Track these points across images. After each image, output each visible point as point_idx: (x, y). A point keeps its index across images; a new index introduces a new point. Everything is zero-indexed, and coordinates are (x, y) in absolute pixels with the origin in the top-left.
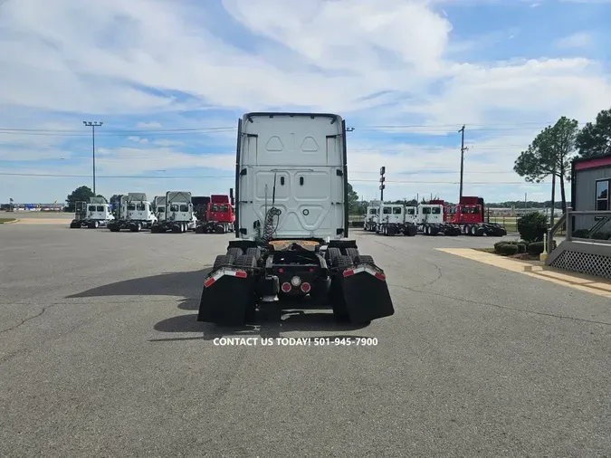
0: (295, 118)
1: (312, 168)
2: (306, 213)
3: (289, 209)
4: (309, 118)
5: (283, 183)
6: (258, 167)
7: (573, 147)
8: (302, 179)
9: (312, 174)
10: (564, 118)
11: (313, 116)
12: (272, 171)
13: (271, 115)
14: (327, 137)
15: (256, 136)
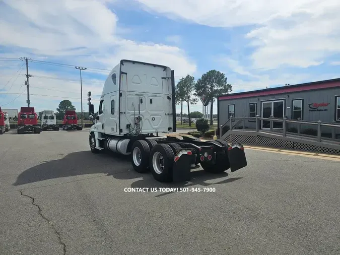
0: (146, 66)
1: (156, 95)
2: (153, 119)
3: (146, 117)
4: (153, 67)
5: (141, 102)
6: (129, 93)
7: (193, 89)
8: (151, 100)
9: (156, 98)
10: (189, 75)
11: (155, 66)
12: (136, 95)
13: (134, 62)
14: (162, 78)
15: (126, 74)
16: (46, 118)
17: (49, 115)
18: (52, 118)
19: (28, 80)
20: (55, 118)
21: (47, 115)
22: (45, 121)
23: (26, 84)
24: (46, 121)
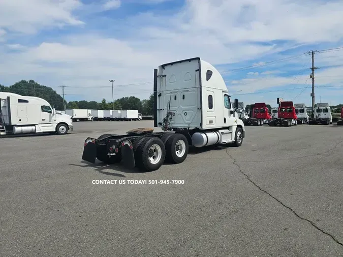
0: (182, 64)
1: (188, 89)
2: (186, 114)
3: (178, 112)
5: (175, 99)
8: (184, 96)
9: (189, 92)
11: (190, 60)
13: (172, 64)
14: (196, 71)
15: (165, 76)
16: (319, 111)
17: (322, 108)
18: (326, 111)
19: (313, 73)
20: (330, 111)
21: (320, 108)
22: (317, 114)
23: (311, 77)
24: (319, 114)
